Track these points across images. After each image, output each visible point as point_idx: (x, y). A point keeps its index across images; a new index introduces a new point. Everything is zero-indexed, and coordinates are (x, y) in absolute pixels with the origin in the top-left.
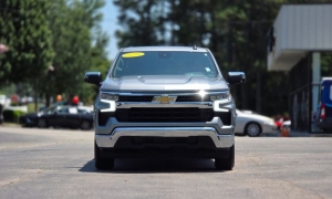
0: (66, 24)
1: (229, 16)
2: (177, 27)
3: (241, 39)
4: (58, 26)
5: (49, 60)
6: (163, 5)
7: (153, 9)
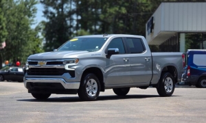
0: (13, 15)
1: (116, 11)
2: (79, 18)
3: (121, 25)
4: (8, 15)
5: (4, 37)
6: (71, 4)
7: (65, 6)
